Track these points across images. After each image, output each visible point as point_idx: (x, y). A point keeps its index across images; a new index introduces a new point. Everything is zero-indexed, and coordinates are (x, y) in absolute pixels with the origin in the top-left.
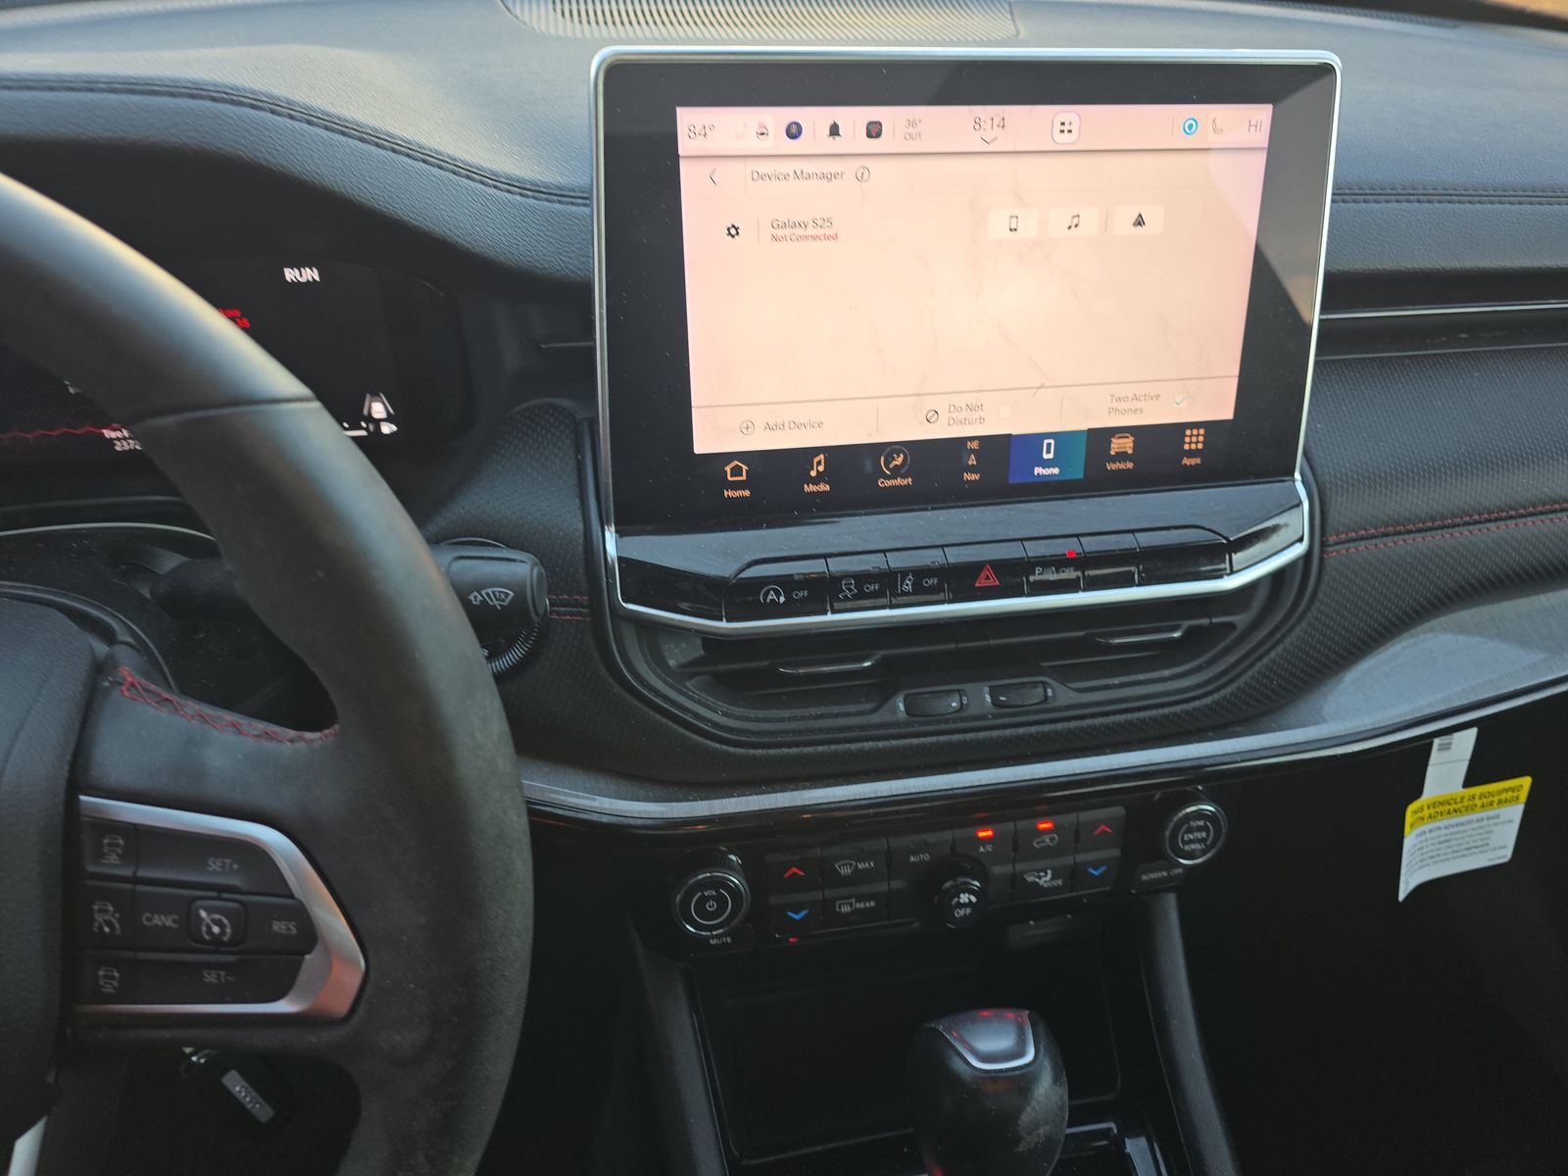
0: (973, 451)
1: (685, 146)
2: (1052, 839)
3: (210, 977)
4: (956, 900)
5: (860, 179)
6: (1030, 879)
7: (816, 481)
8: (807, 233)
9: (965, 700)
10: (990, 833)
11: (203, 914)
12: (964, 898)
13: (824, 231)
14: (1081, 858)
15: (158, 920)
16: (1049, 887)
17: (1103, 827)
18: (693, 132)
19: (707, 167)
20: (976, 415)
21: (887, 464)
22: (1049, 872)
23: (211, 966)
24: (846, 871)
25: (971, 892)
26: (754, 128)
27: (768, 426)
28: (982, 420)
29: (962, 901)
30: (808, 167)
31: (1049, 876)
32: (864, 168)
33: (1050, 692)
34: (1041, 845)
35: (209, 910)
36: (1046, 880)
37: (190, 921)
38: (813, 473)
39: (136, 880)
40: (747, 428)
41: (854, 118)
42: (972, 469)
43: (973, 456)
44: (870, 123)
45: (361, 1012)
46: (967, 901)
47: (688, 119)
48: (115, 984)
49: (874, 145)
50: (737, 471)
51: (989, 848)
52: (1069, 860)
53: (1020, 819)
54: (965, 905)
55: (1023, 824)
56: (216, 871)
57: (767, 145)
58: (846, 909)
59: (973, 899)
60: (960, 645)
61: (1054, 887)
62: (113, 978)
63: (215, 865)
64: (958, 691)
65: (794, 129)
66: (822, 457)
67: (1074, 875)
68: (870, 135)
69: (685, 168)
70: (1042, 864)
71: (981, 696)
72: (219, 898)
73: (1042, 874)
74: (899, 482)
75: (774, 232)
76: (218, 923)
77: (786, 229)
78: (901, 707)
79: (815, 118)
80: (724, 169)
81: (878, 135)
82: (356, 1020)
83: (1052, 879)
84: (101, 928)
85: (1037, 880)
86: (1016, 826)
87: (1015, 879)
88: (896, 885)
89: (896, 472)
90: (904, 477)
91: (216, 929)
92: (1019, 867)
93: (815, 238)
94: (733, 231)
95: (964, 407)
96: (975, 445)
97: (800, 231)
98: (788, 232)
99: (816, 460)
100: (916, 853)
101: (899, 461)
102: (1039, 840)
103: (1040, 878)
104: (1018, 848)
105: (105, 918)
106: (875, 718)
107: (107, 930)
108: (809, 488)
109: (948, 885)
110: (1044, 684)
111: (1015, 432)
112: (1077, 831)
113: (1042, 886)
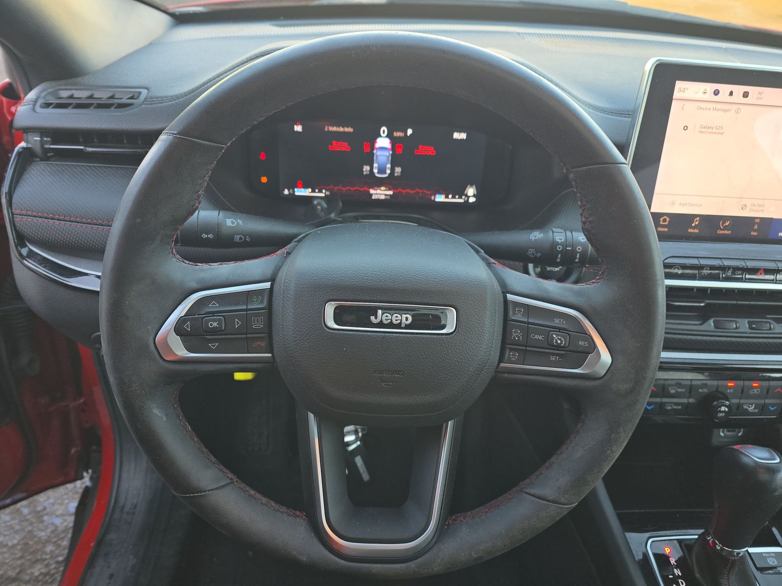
0: (757, 223)
1: (677, 94)
2: (758, 391)
3: (553, 358)
4: (719, 409)
5: (737, 112)
6: (745, 407)
7: (694, 228)
8: (712, 131)
9: (738, 325)
10: (733, 384)
11: (555, 336)
12: (723, 409)
13: (719, 131)
14: (767, 401)
15: (536, 337)
16: (752, 412)
17: (779, 389)
18: (680, 89)
19: (682, 103)
20: (761, 208)
21: (723, 224)
22: (754, 405)
23: (554, 354)
24: (673, 391)
25: (726, 406)
26: (702, 91)
27: (680, 204)
28: (763, 211)
29: (721, 410)
30: (719, 106)
31: (753, 407)
32: (739, 108)
33: (772, 326)
34: (753, 393)
35: (557, 335)
36: (751, 409)
37: (548, 338)
38: (693, 225)
39: (529, 323)
40: (673, 204)
41: (739, 89)
42: (755, 231)
43: (756, 225)
44: (745, 92)
45: (608, 376)
46: (724, 410)
47: (679, 85)
48: (516, 358)
49: (745, 100)
50: (665, 220)
51: (732, 390)
52: (762, 402)
53: (746, 380)
54: (723, 412)
55: (747, 383)
56: (557, 322)
57: (706, 97)
58: (669, 408)
59: (727, 410)
60: (738, 302)
61: (754, 412)
62: (516, 355)
63: (557, 321)
64: (735, 321)
65: (716, 92)
66: (698, 218)
67: (763, 409)
68: (744, 96)
69: (674, 103)
70: (751, 401)
71: (743, 325)
72: (560, 332)
73: (750, 406)
74: (726, 232)
75: (701, 130)
76: (559, 339)
77: (706, 129)
78: (712, 324)
79: (724, 88)
80: (687, 104)
81: (747, 97)
82: (605, 378)
83: (754, 409)
84: (514, 338)
85: (748, 408)
86: (744, 384)
87: (739, 406)
88: (691, 400)
89: (726, 228)
90: (728, 230)
91: (559, 342)
92: (742, 401)
93: (715, 133)
94: (686, 128)
95: (757, 205)
96: (758, 221)
97: (710, 130)
98: (706, 130)
99: (696, 219)
100: (702, 388)
101: (727, 224)
102: (752, 390)
103: (749, 407)
104: (743, 393)
105: (516, 335)
106: (702, 328)
107: (517, 338)
108: (690, 230)
109: (715, 403)
110: (769, 323)
111: (775, 217)
112: (768, 390)
113: (749, 411)
